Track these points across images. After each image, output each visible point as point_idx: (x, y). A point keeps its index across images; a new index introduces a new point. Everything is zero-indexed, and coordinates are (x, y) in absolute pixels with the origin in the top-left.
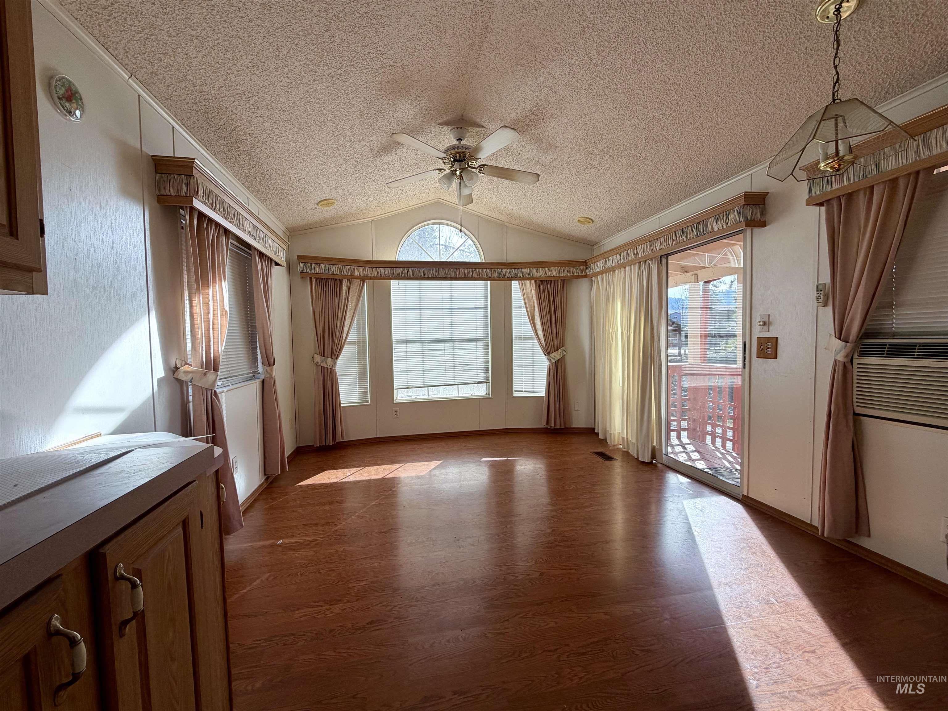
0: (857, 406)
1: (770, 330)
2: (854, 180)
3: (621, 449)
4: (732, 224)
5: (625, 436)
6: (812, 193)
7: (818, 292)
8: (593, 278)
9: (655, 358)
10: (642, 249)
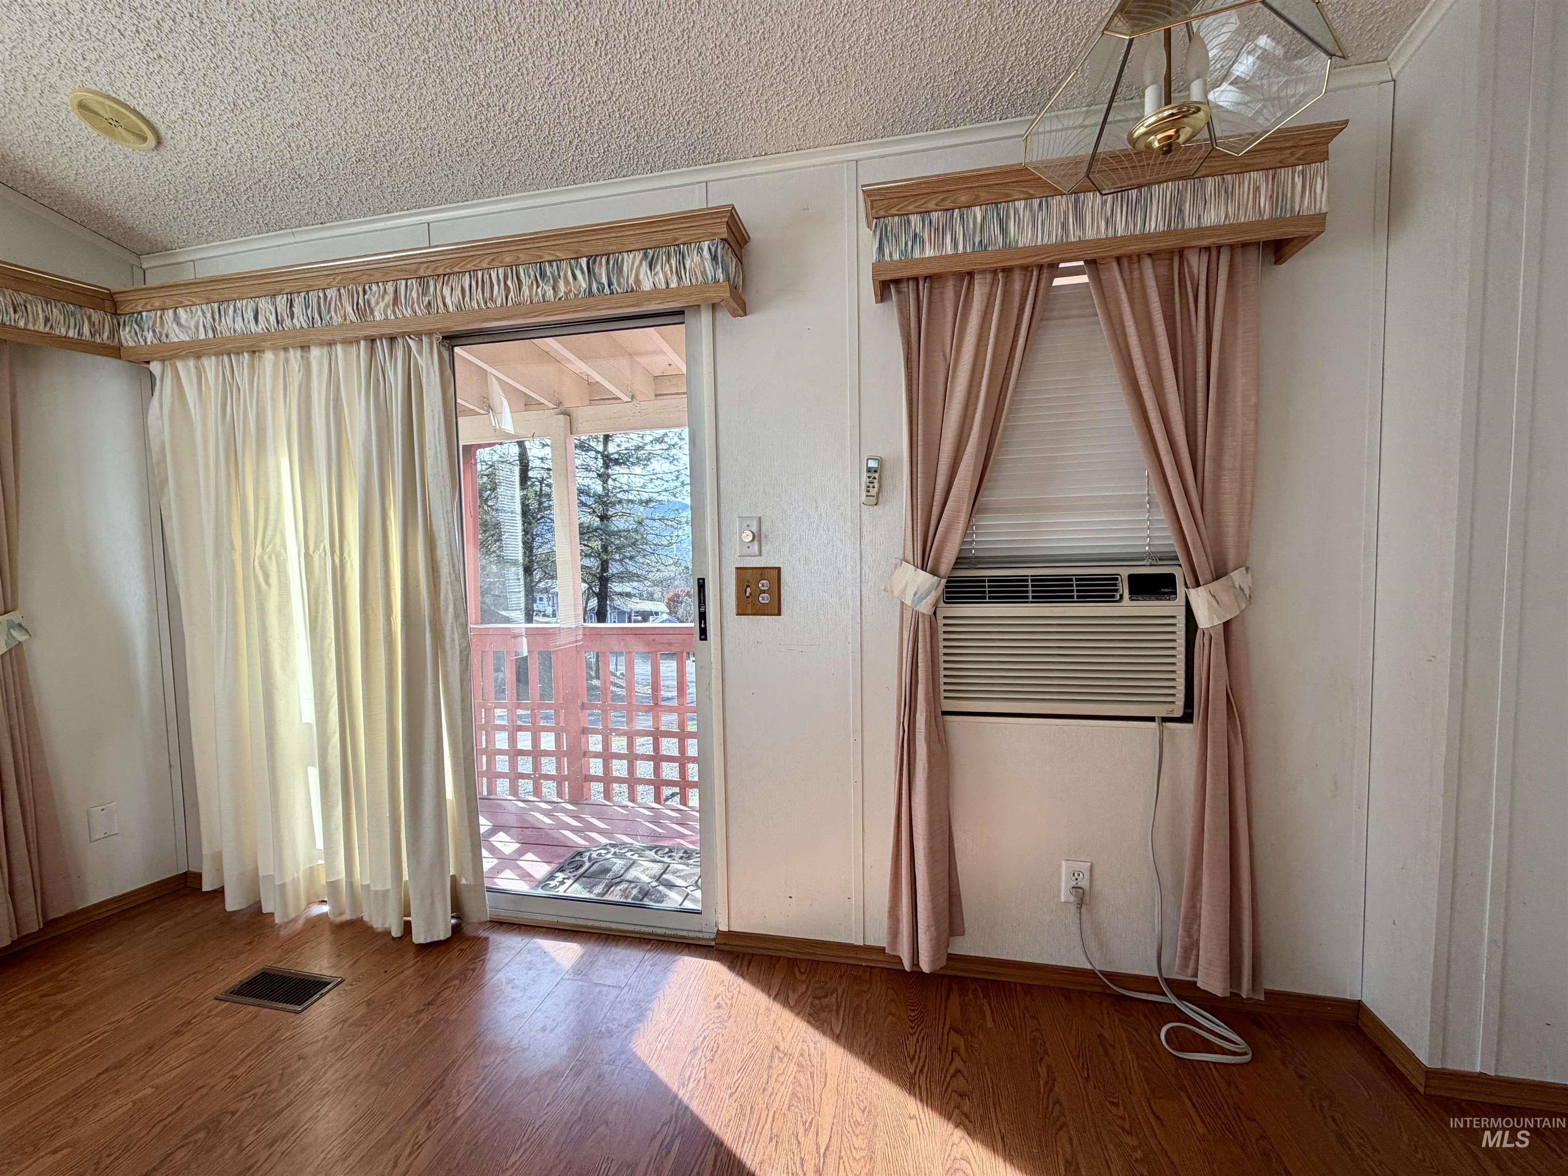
0: (945, 698)
1: (763, 552)
2: (964, 247)
3: (323, 917)
4: (694, 281)
5: (342, 875)
6: (883, 256)
7: (869, 474)
8: (155, 367)
9: (448, 633)
10: (389, 297)
